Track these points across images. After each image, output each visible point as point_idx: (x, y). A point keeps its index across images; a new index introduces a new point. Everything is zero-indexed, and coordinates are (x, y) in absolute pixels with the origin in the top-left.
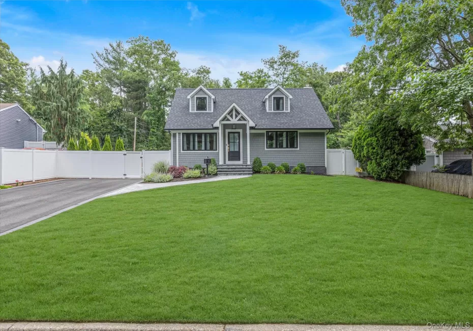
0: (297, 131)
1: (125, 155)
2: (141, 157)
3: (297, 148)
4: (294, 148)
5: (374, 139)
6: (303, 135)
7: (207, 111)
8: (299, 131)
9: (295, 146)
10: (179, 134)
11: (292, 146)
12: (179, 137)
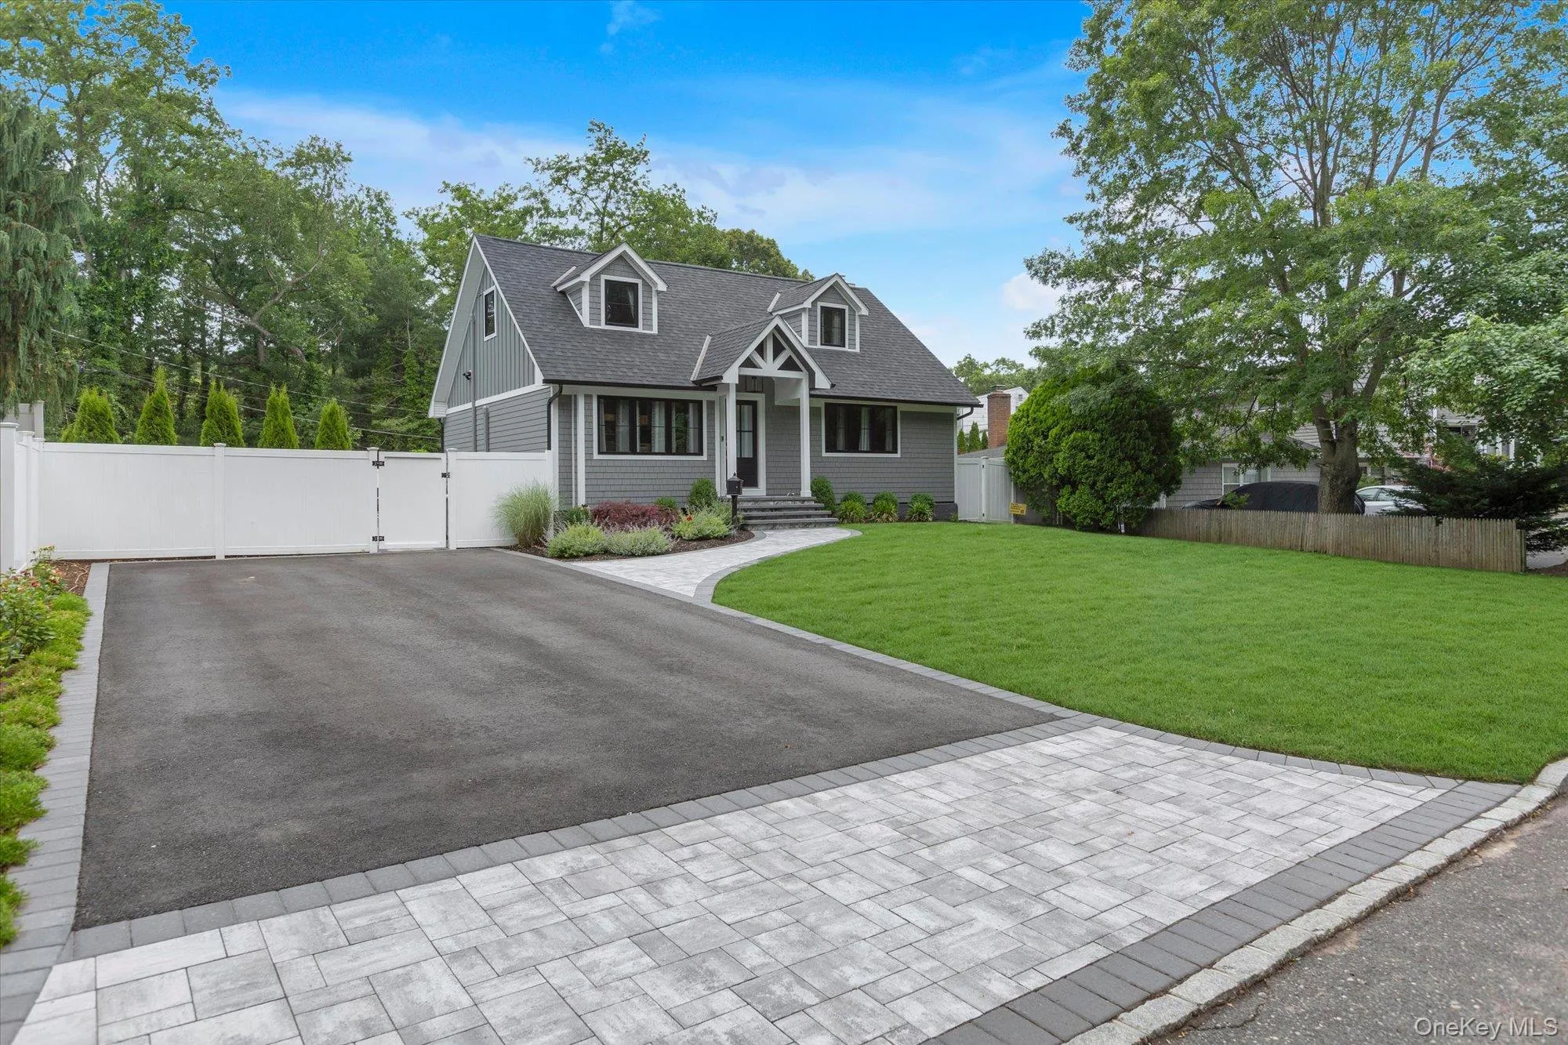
0: (895, 408)
1: (378, 464)
2: (444, 475)
3: (895, 451)
4: (883, 451)
5: (1090, 435)
6: (912, 418)
7: (640, 330)
8: (901, 407)
9: (889, 447)
10: (588, 397)
11: (878, 446)
12: (588, 409)
